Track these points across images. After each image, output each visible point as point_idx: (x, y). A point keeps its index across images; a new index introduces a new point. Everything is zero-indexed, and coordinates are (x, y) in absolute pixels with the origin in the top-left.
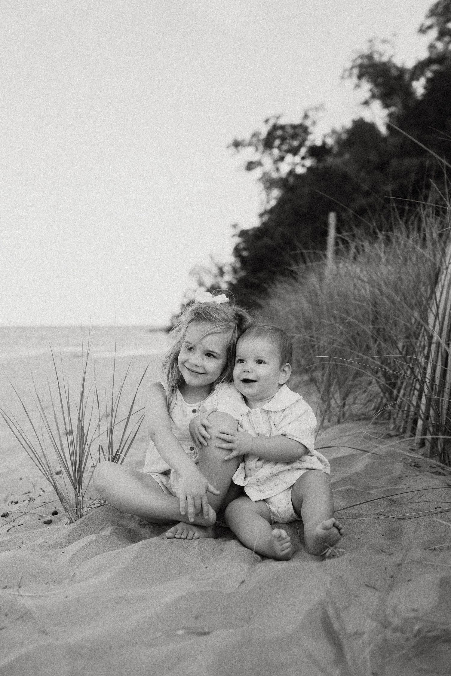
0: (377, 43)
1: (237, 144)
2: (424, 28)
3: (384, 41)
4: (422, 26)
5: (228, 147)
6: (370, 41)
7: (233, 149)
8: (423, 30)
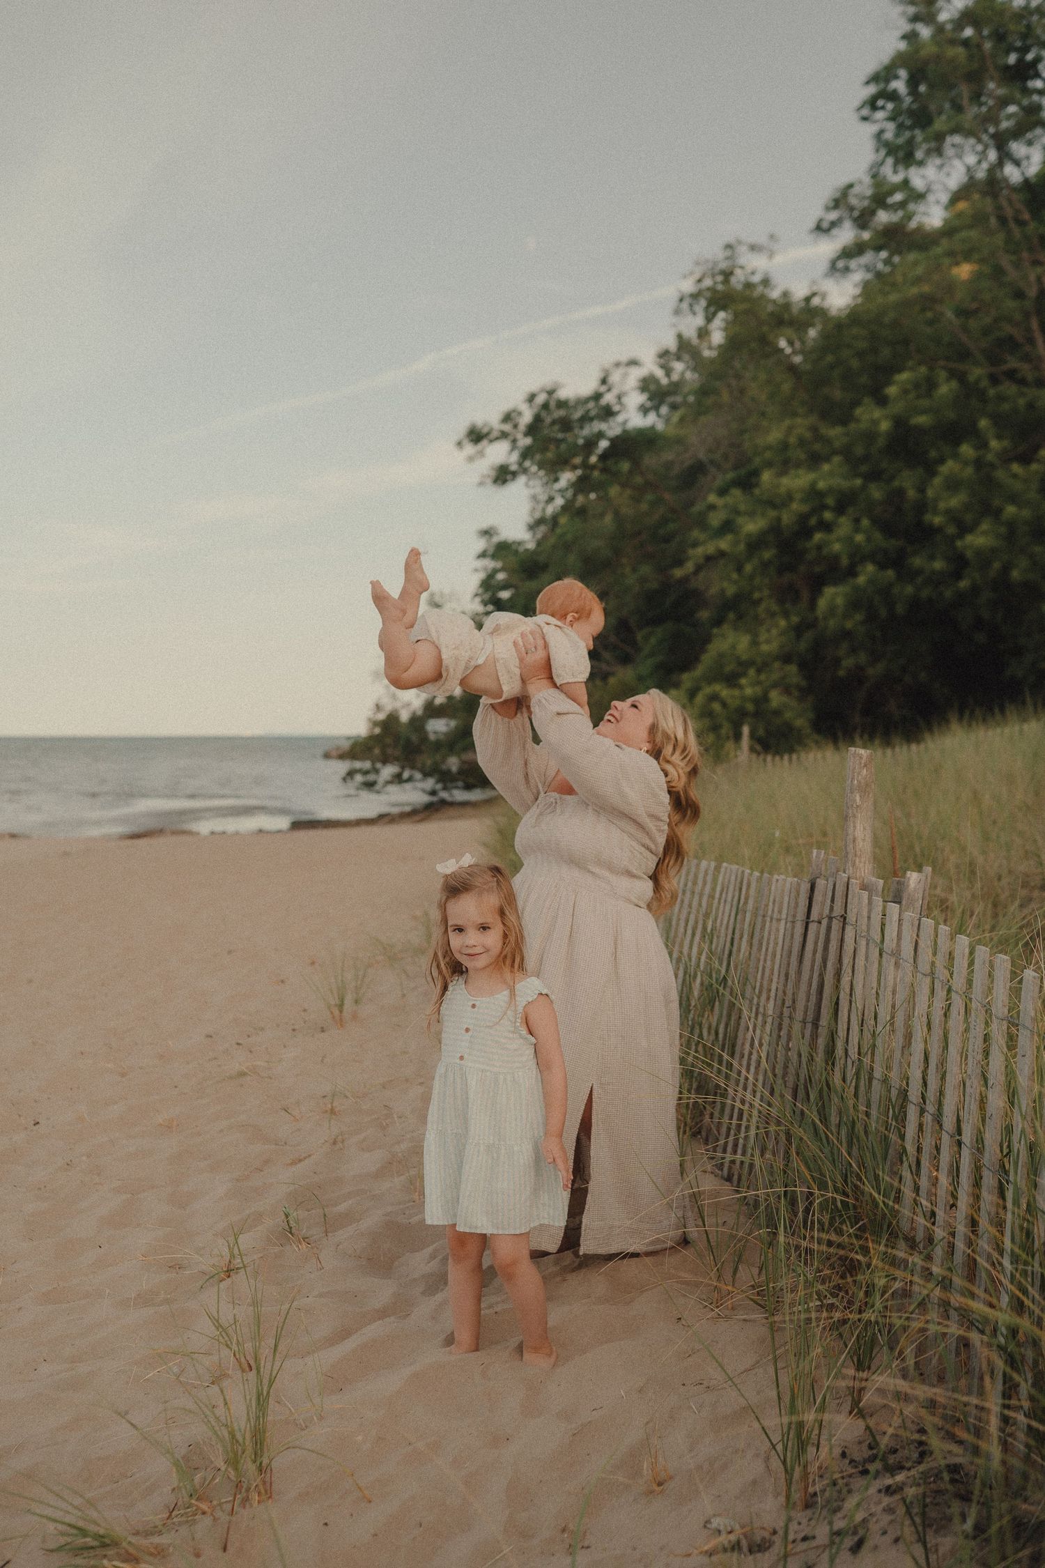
0: (743, 249)
1: (476, 436)
2: (825, 225)
3: (753, 248)
4: (821, 220)
5: (459, 444)
6: (729, 246)
7: (470, 449)
8: (822, 229)
